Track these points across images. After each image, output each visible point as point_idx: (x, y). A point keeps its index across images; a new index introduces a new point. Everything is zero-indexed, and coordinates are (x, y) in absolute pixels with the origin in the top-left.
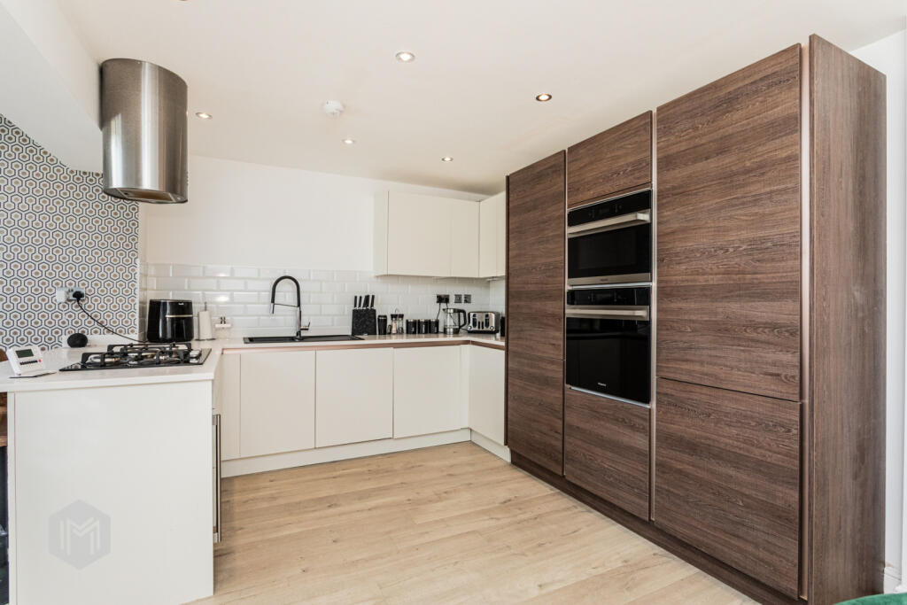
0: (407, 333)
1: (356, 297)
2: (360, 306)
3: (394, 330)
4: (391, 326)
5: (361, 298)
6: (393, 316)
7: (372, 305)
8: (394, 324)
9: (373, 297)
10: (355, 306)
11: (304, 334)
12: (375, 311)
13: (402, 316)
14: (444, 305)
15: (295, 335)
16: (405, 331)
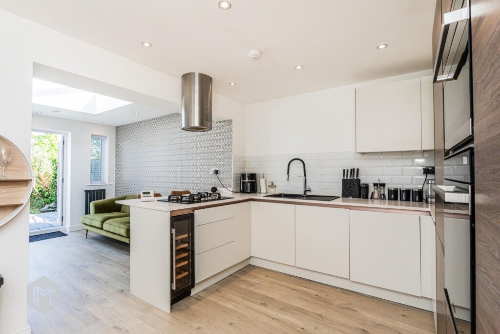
0: (389, 199)
1: (344, 170)
2: (347, 176)
3: (376, 196)
4: (373, 193)
5: (348, 170)
6: (375, 185)
7: (357, 176)
8: (376, 191)
9: (358, 170)
10: (344, 176)
11: (308, 193)
12: (359, 180)
13: (383, 185)
14: (430, 177)
15: (303, 194)
16: (387, 198)
